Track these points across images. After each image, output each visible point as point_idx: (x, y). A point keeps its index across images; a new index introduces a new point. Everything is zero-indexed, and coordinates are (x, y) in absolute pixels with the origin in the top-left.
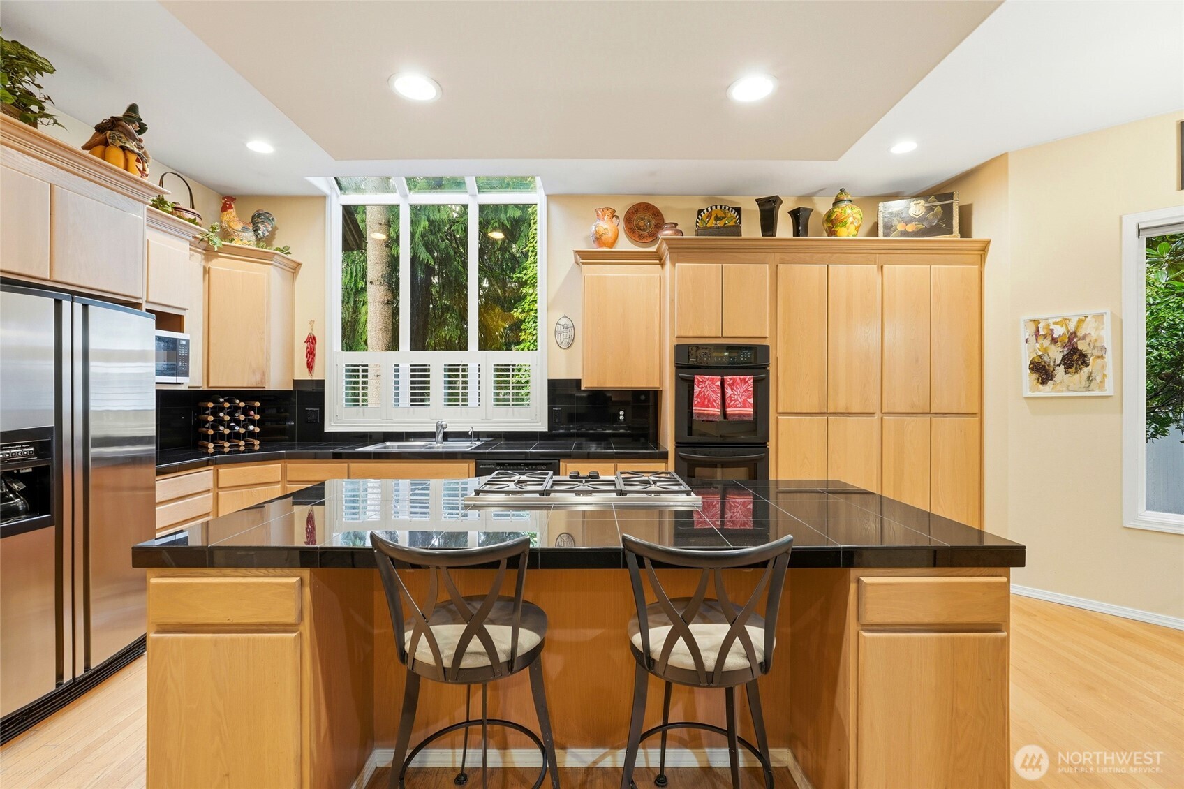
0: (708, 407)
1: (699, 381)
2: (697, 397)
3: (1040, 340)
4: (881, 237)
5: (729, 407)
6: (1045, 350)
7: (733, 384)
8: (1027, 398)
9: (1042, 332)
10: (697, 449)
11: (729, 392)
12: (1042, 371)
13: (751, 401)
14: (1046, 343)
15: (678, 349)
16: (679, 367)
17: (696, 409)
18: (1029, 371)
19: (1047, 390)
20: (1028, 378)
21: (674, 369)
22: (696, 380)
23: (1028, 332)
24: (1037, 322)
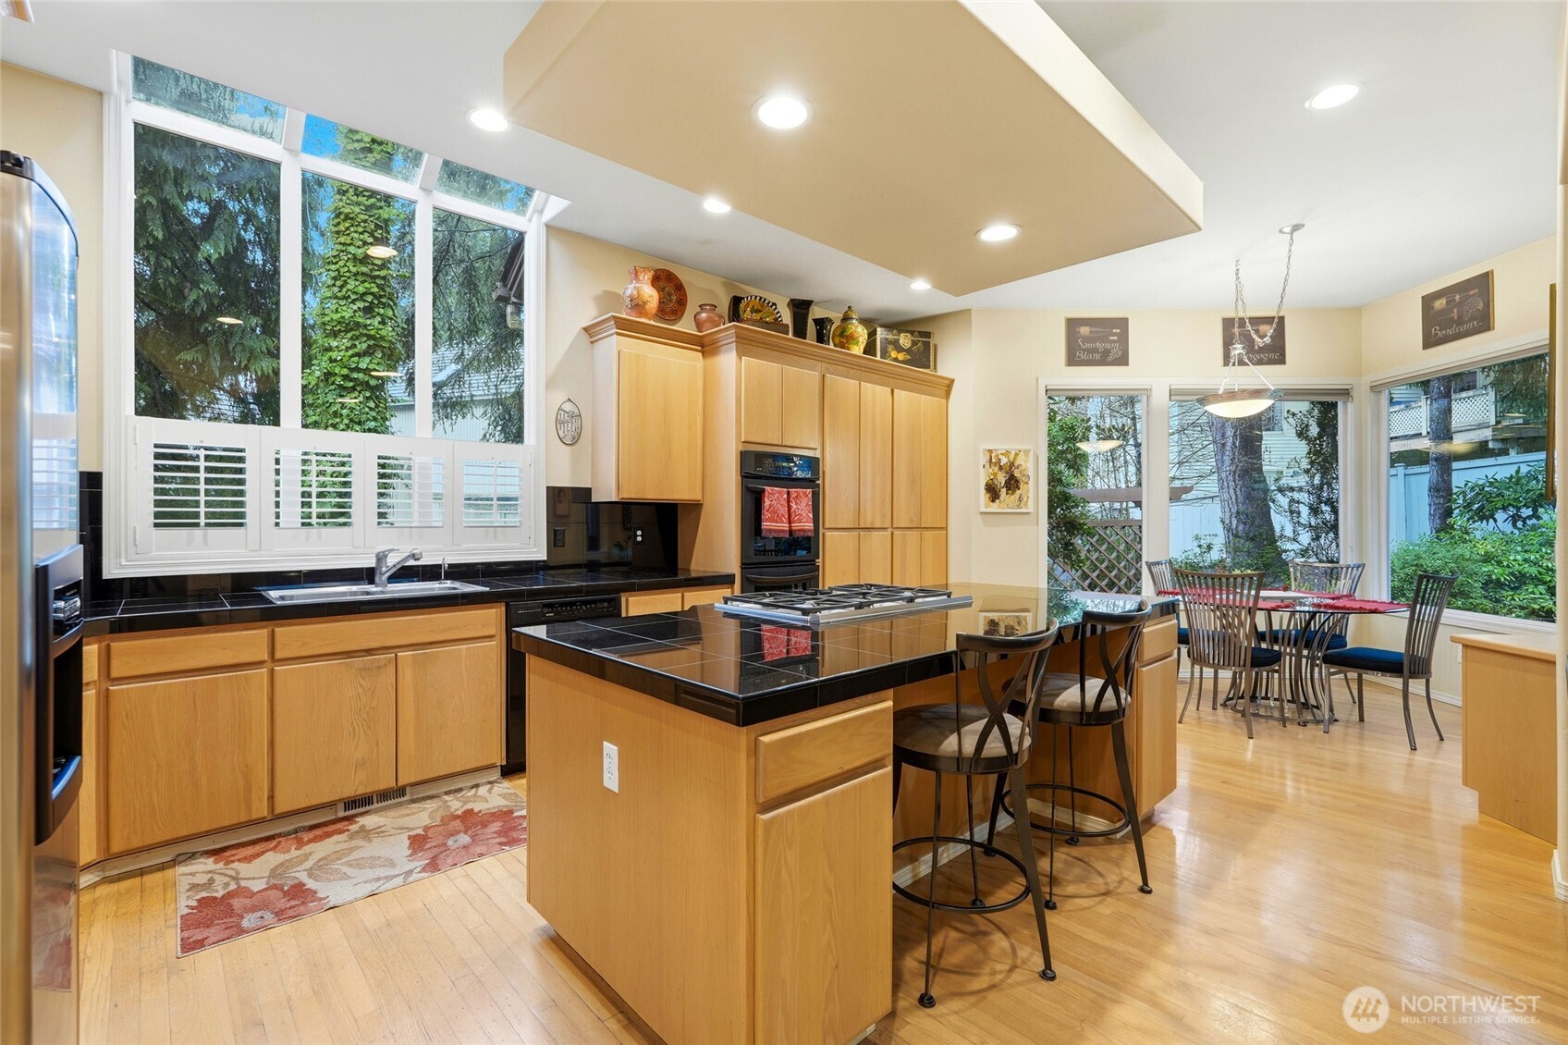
0: (777, 522)
1: (769, 493)
2: (767, 511)
3: (992, 467)
4: (878, 358)
5: (794, 523)
6: (995, 475)
7: (797, 497)
8: (981, 513)
9: (993, 460)
10: (763, 570)
11: (794, 506)
12: (992, 491)
13: (811, 515)
14: (996, 469)
15: (744, 456)
16: (746, 476)
17: (766, 525)
18: (984, 491)
19: (995, 507)
20: (983, 496)
21: (740, 478)
22: (766, 492)
23: (983, 460)
24: (990, 451)
